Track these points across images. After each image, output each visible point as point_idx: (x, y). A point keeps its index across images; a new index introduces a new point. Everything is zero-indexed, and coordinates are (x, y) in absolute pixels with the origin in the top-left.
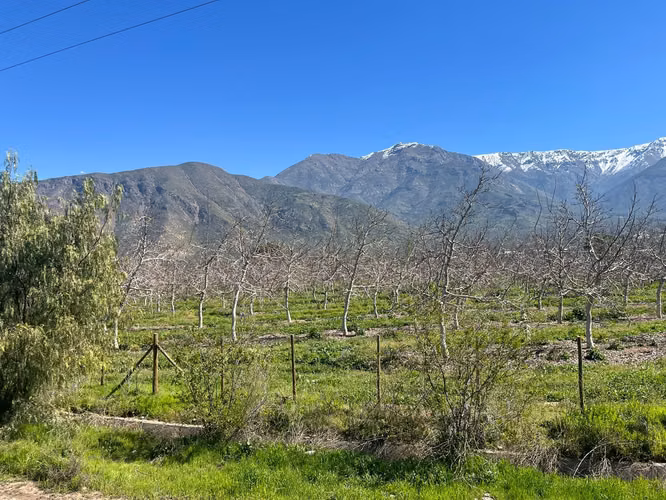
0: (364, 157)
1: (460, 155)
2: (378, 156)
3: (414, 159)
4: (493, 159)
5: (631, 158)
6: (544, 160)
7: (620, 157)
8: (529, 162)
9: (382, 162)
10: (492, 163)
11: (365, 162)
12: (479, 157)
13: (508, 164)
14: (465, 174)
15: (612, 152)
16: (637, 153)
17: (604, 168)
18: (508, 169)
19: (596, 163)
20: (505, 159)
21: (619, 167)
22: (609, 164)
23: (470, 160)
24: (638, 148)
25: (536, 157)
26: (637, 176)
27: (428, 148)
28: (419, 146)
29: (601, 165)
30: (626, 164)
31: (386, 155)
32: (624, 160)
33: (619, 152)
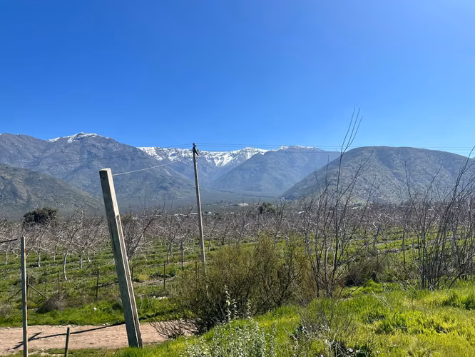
0: (51, 140)
1: (129, 146)
2: (63, 141)
3: (94, 146)
4: (151, 151)
5: (231, 158)
6: (183, 155)
7: (225, 157)
8: (173, 155)
9: (67, 146)
10: (150, 154)
11: (50, 145)
12: (141, 149)
13: (160, 155)
14: (132, 159)
15: (222, 153)
16: (234, 155)
17: (217, 162)
18: (161, 159)
19: (212, 159)
20: (158, 151)
21: (225, 163)
22: (220, 161)
23: (135, 150)
24: (235, 152)
25: (178, 152)
26: (235, 169)
27: (104, 138)
28: (98, 136)
29: (215, 160)
30: (228, 161)
31: (70, 141)
32: (227, 159)
33: (225, 154)
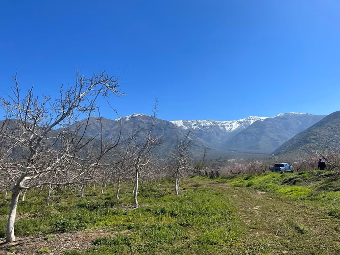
0: (116, 120)
1: (163, 121)
2: (124, 119)
3: (141, 122)
4: (179, 123)
5: (238, 125)
6: (202, 124)
7: (234, 124)
8: (195, 125)
9: (126, 123)
10: (179, 125)
11: (116, 122)
12: (173, 122)
13: (186, 126)
14: (165, 130)
15: (231, 121)
16: (241, 123)
17: (227, 129)
18: (186, 128)
19: (224, 127)
20: (185, 123)
21: (233, 129)
22: (229, 127)
23: (168, 123)
24: (241, 120)
25: (199, 123)
26: (240, 133)
27: (148, 117)
28: (144, 116)
29: (226, 127)
30: (236, 127)
31: (127, 119)
32: (235, 126)
33: (233, 122)
